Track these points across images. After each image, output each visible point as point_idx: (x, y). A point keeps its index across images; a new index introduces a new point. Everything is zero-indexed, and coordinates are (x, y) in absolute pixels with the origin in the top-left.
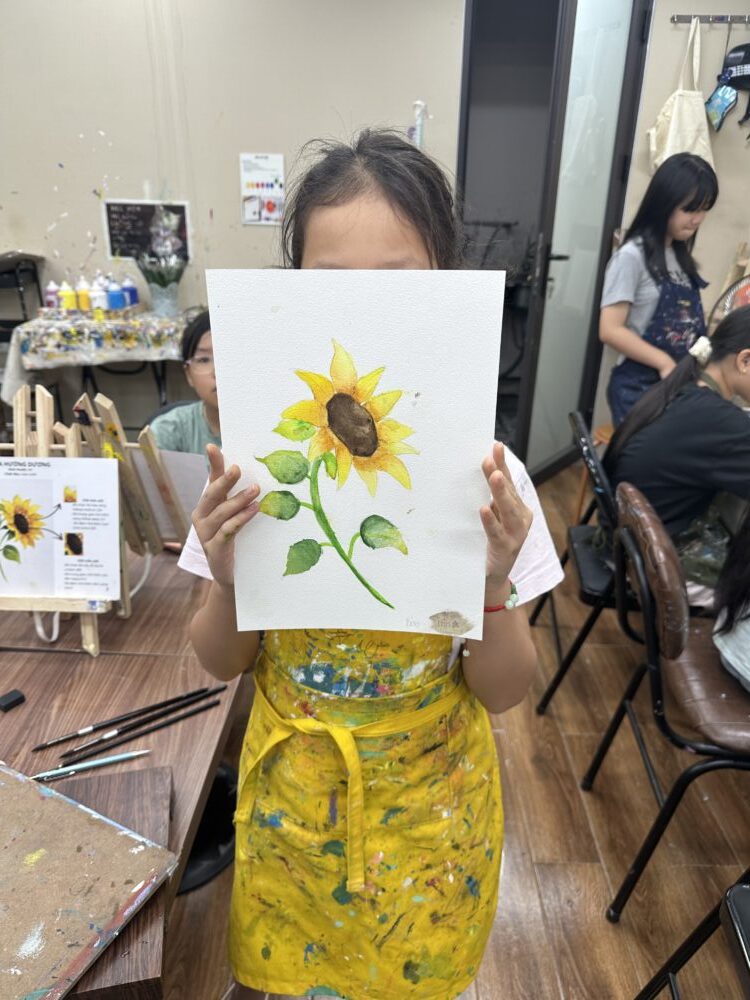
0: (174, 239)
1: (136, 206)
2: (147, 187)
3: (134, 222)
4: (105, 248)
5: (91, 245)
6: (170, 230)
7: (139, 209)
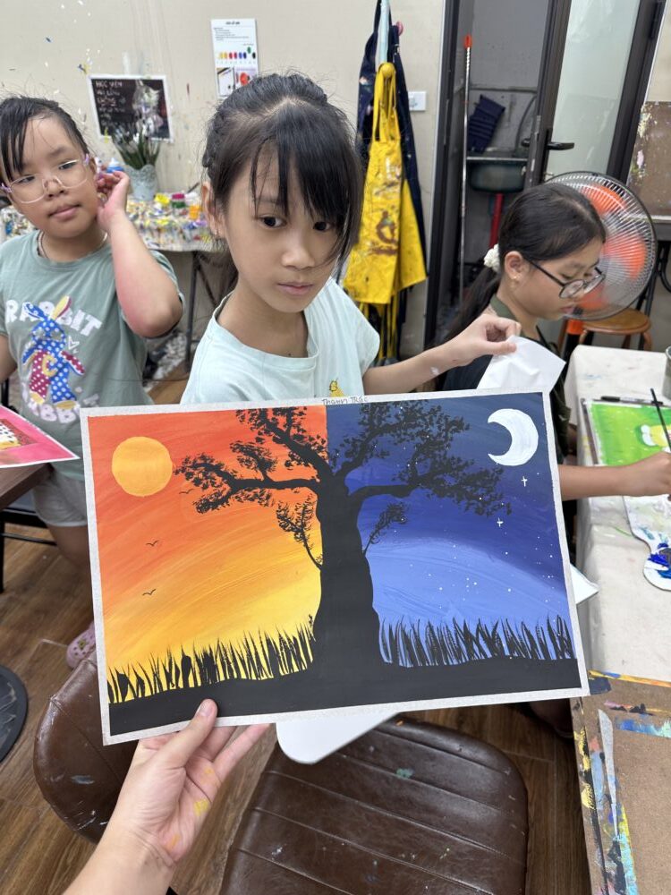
0: (155, 117)
2: (126, 61)
3: (117, 98)
4: (94, 126)
6: (152, 106)
7: (121, 84)
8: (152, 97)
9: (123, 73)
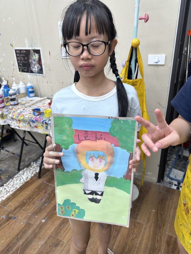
0: (38, 65)
1: (24, 50)
2: (26, 42)
3: (24, 57)
4: (17, 68)
5: (13, 67)
6: (36, 60)
7: (25, 51)
8: (36, 57)
9: (25, 47)
